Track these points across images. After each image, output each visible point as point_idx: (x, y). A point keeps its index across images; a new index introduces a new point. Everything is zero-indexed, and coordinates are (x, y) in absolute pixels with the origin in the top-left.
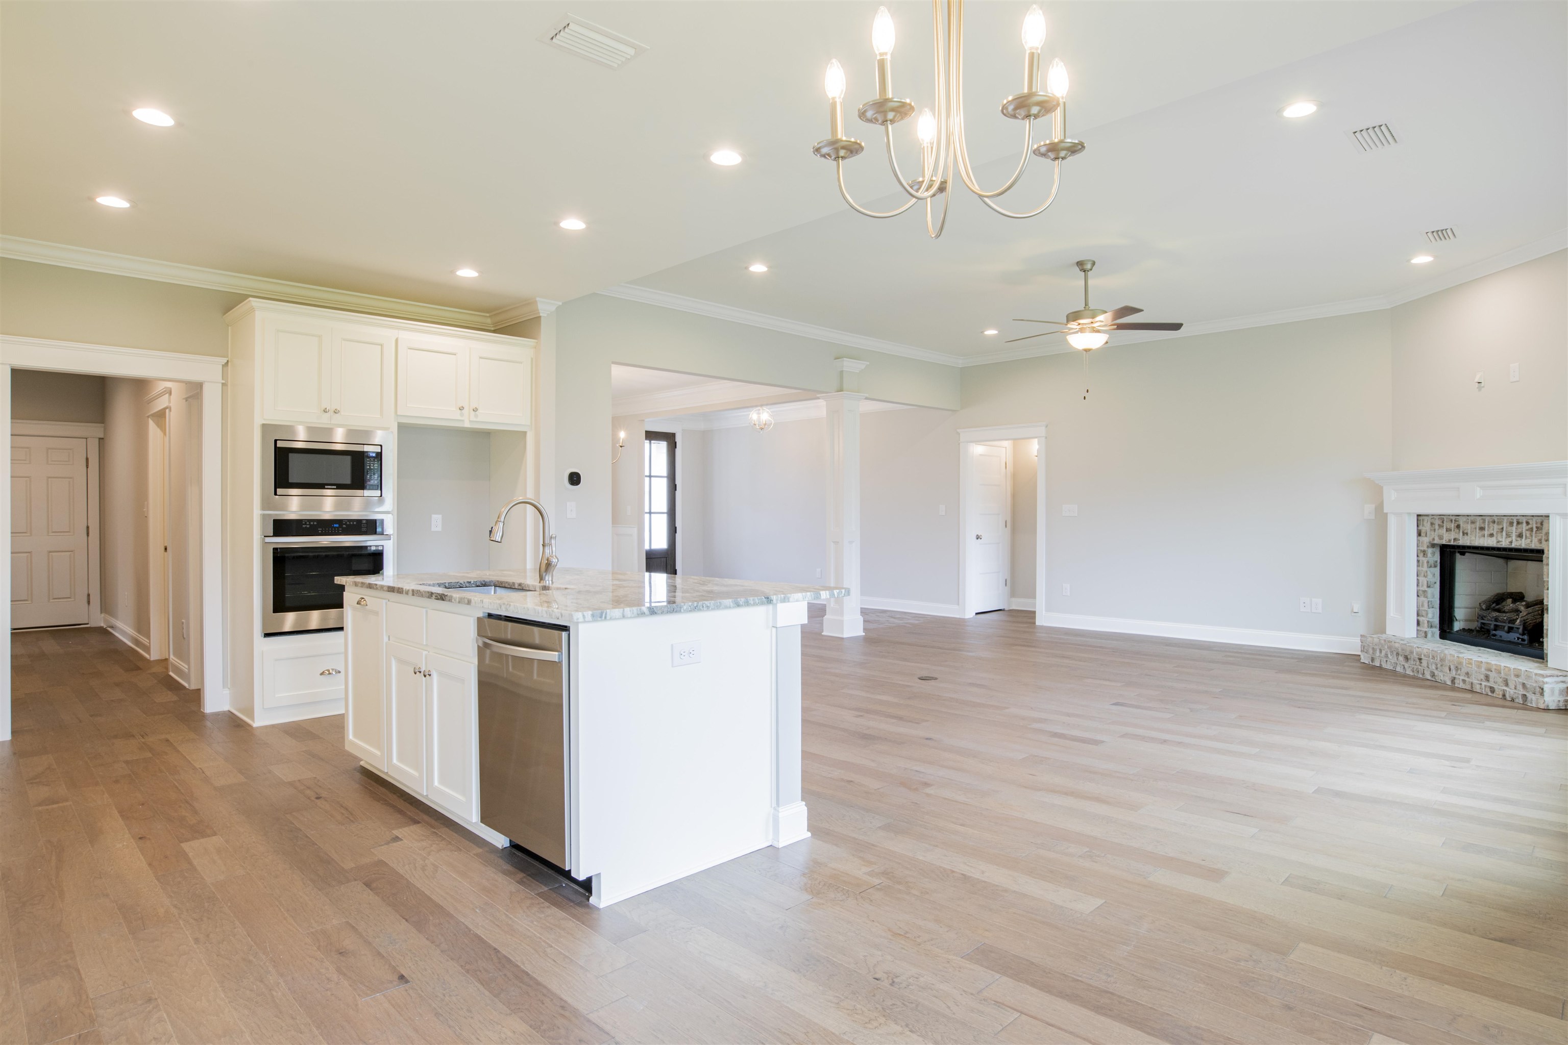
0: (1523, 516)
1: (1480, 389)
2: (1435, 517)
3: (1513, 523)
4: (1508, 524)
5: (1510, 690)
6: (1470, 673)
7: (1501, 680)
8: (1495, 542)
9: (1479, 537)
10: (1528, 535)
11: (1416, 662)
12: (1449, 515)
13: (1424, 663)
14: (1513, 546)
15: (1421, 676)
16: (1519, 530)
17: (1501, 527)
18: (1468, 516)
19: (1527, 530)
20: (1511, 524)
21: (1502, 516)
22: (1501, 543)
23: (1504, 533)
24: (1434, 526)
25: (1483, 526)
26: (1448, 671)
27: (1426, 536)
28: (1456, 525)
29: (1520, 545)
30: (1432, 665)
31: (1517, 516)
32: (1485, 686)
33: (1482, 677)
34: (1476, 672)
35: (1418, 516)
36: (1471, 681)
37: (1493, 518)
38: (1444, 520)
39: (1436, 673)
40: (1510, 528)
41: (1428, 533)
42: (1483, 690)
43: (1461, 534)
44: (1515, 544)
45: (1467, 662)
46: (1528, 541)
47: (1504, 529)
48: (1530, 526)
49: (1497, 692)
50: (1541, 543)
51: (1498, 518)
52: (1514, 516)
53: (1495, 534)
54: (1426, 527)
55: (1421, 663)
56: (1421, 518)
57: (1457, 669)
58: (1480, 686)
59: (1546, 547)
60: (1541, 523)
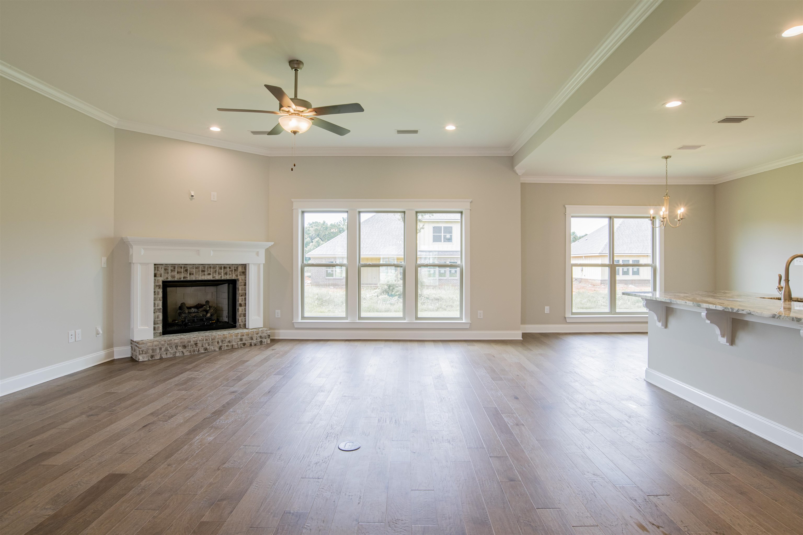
0: (227, 265)
1: (191, 199)
2: (168, 266)
3: (222, 268)
4: (219, 268)
5: (254, 341)
6: (231, 341)
7: (249, 338)
8: (212, 277)
9: (202, 275)
10: (230, 273)
11: (193, 346)
12: (180, 264)
13: (200, 345)
14: (223, 278)
15: (196, 353)
16: (226, 271)
17: (215, 270)
18: (193, 265)
19: (230, 271)
20: (221, 268)
21: (215, 265)
22: (215, 278)
23: (217, 273)
24: (167, 270)
25: (204, 269)
26: (217, 344)
27: (161, 276)
28: (185, 270)
29: (226, 278)
30: (205, 344)
31: (224, 265)
32: (240, 344)
33: (239, 340)
34: (235, 339)
35: (155, 265)
36: (232, 344)
37: (210, 266)
38: (175, 267)
39: (208, 347)
40: (220, 271)
41: (162, 275)
42: (239, 346)
43: (188, 274)
44: (224, 278)
45: (230, 336)
46: (231, 276)
47: (217, 271)
48: (231, 269)
49: (247, 345)
50: (237, 276)
51: (213, 265)
52: (222, 265)
53: (211, 273)
54: (162, 271)
55: (197, 345)
56: (156, 266)
57: (222, 341)
58: (237, 345)
59: (240, 278)
60: (237, 268)
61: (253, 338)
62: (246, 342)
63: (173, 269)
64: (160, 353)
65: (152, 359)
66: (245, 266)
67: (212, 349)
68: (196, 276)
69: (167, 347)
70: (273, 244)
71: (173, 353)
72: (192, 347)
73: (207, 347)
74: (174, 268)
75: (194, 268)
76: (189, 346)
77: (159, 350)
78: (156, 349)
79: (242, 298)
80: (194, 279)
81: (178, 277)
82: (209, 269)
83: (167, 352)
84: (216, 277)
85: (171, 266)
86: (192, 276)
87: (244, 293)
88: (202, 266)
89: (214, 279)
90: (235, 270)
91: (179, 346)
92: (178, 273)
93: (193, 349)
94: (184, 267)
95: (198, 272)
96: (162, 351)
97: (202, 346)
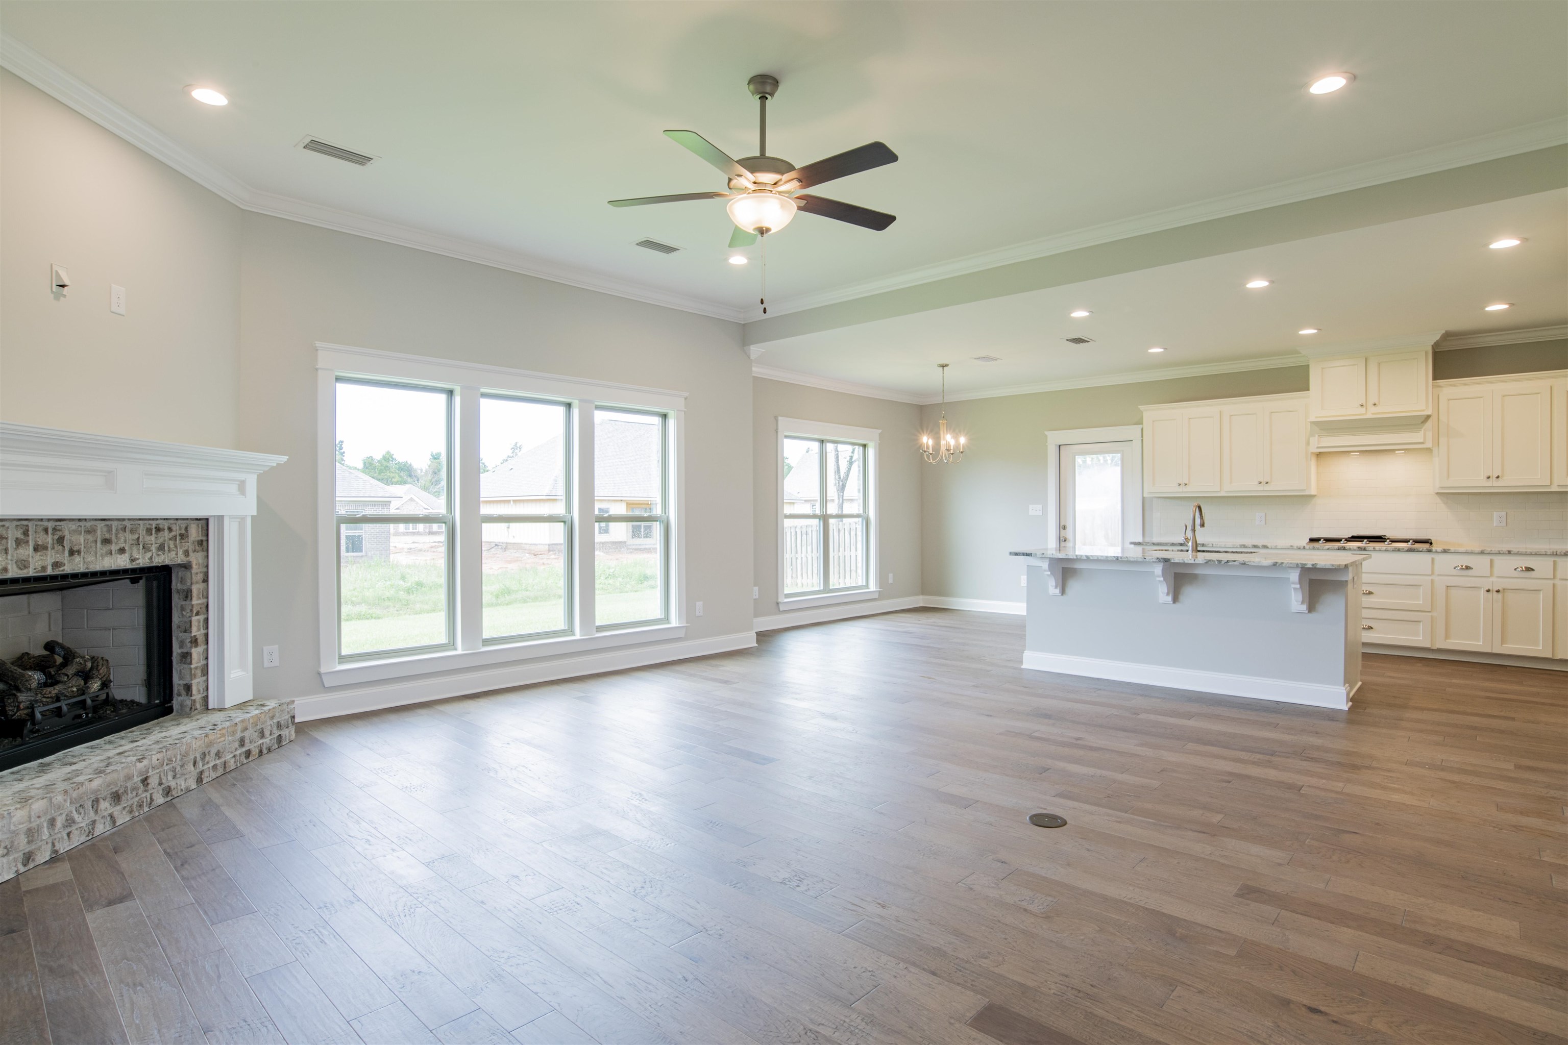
0: (164, 519)
1: (57, 297)
2: (7, 524)
3: (151, 529)
4: (145, 531)
5: (266, 741)
9: (102, 556)
10: (172, 546)
11: (137, 789)
12: (42, 520)
13: (153, 781)
14: (154, 563)
15: (146, 809)
16: (160, 540)
17: (136, 536)
18: (80, 520)
19: (170, 539)
20: (149, 531)
21: (136, 519)
22: (138, 562)
23: (141, 546)
24: (4, 541)
25: (107, 536)
26: (193, 768)
28: (56, 537)
29: (162, 562)
30: (167, 775)
31: (157, 519)
33: (236, 745)
34: (229, 743)
37: (124, 523)
38: (28, 530)
39: (173, 784)
40: (148, 538)
42: (238, 763)
43: (67, 553)
44: (156, 560)
46: (173, 554)
47: (140, 539)
48: (173, 533)
49: (254, 753)
50: (188, 555)
51: (132, 523)
55: (148, 784)
57: (203, 756)
59: (196, 559)
60: (186, 529)
61: (265, 730)
62: (251, 747)
63: (22, 537)
64: (50, 841)
65: (26, 869)
66: (204, 523)
67: (181, 786)
68: (89, 559)
69: (71, 812)
70: (286, 460)
71: (86, 829)
72: (134, 793)
73: (169, 784)
74: (26, 533)
75: (83, 533)
76: (129, 792)
77: (48, 828)
78: (39, 828)
79: (199, 621)
80: (82, 569)
81: (39, 565)
82: (121, 535)
83: (69, 830)
84: (138, 559)
85: (17, 526)
86: (77, 559)
87: (203, 604)
88: (103, 523)
89: (134, 566)
90: (182, 536)
91: (101, 800)
92: (36, 549)
93: (137, 799)
94: (54, 529)
95: (93, 544)
96: (56, 831)
97: (160, 784)
